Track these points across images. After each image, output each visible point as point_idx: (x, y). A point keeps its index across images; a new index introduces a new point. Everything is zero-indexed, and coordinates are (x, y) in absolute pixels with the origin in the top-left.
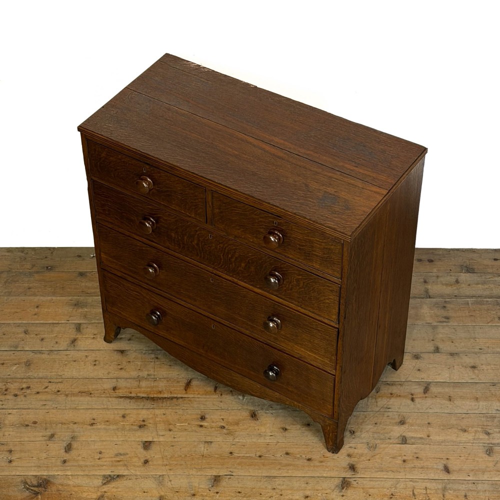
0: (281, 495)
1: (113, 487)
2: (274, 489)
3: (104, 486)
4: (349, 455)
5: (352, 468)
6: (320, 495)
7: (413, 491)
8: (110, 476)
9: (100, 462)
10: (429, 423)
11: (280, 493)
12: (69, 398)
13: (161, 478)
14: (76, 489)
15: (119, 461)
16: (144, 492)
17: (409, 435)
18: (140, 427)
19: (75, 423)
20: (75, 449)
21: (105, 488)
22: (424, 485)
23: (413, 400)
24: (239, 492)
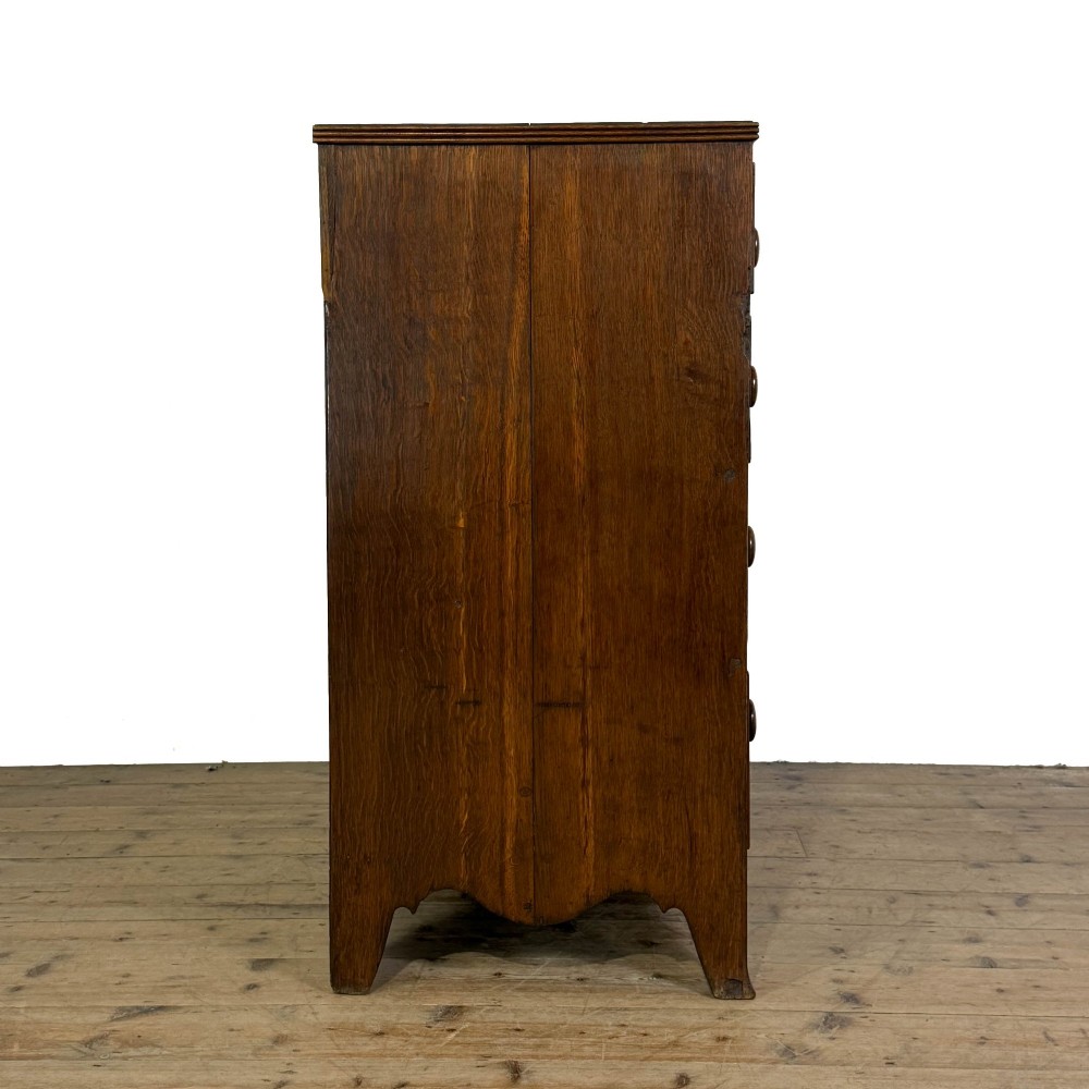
0: (645, 1035)
1: (142, 1024)
2: (623, 1025)
3: (115, 1023)
4: (836, 981)
5: (851, 998)
6: (763, 1036)
7: (1045, 1033)
8: (137, 1008)
9: (116, 989)
10: (1048, 942)
11: (643, 1031)
12: (75, 909)
13: (288, 1010)
14: (29, 1027)
15: (174, 987)
16: (232, 1030)
17: (997, 955)
18: (252, 940)
19: (77, 939)
20: (58, 971)
21: (118, 1026)
22: (1075, 1025)
23: (990, 913)
24: (518, 1030)
